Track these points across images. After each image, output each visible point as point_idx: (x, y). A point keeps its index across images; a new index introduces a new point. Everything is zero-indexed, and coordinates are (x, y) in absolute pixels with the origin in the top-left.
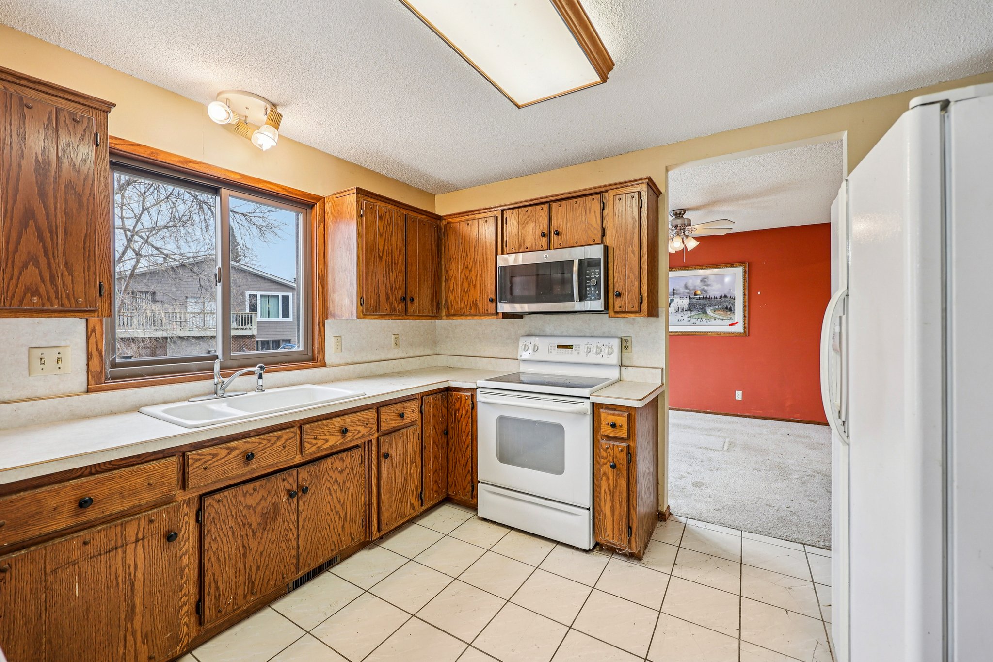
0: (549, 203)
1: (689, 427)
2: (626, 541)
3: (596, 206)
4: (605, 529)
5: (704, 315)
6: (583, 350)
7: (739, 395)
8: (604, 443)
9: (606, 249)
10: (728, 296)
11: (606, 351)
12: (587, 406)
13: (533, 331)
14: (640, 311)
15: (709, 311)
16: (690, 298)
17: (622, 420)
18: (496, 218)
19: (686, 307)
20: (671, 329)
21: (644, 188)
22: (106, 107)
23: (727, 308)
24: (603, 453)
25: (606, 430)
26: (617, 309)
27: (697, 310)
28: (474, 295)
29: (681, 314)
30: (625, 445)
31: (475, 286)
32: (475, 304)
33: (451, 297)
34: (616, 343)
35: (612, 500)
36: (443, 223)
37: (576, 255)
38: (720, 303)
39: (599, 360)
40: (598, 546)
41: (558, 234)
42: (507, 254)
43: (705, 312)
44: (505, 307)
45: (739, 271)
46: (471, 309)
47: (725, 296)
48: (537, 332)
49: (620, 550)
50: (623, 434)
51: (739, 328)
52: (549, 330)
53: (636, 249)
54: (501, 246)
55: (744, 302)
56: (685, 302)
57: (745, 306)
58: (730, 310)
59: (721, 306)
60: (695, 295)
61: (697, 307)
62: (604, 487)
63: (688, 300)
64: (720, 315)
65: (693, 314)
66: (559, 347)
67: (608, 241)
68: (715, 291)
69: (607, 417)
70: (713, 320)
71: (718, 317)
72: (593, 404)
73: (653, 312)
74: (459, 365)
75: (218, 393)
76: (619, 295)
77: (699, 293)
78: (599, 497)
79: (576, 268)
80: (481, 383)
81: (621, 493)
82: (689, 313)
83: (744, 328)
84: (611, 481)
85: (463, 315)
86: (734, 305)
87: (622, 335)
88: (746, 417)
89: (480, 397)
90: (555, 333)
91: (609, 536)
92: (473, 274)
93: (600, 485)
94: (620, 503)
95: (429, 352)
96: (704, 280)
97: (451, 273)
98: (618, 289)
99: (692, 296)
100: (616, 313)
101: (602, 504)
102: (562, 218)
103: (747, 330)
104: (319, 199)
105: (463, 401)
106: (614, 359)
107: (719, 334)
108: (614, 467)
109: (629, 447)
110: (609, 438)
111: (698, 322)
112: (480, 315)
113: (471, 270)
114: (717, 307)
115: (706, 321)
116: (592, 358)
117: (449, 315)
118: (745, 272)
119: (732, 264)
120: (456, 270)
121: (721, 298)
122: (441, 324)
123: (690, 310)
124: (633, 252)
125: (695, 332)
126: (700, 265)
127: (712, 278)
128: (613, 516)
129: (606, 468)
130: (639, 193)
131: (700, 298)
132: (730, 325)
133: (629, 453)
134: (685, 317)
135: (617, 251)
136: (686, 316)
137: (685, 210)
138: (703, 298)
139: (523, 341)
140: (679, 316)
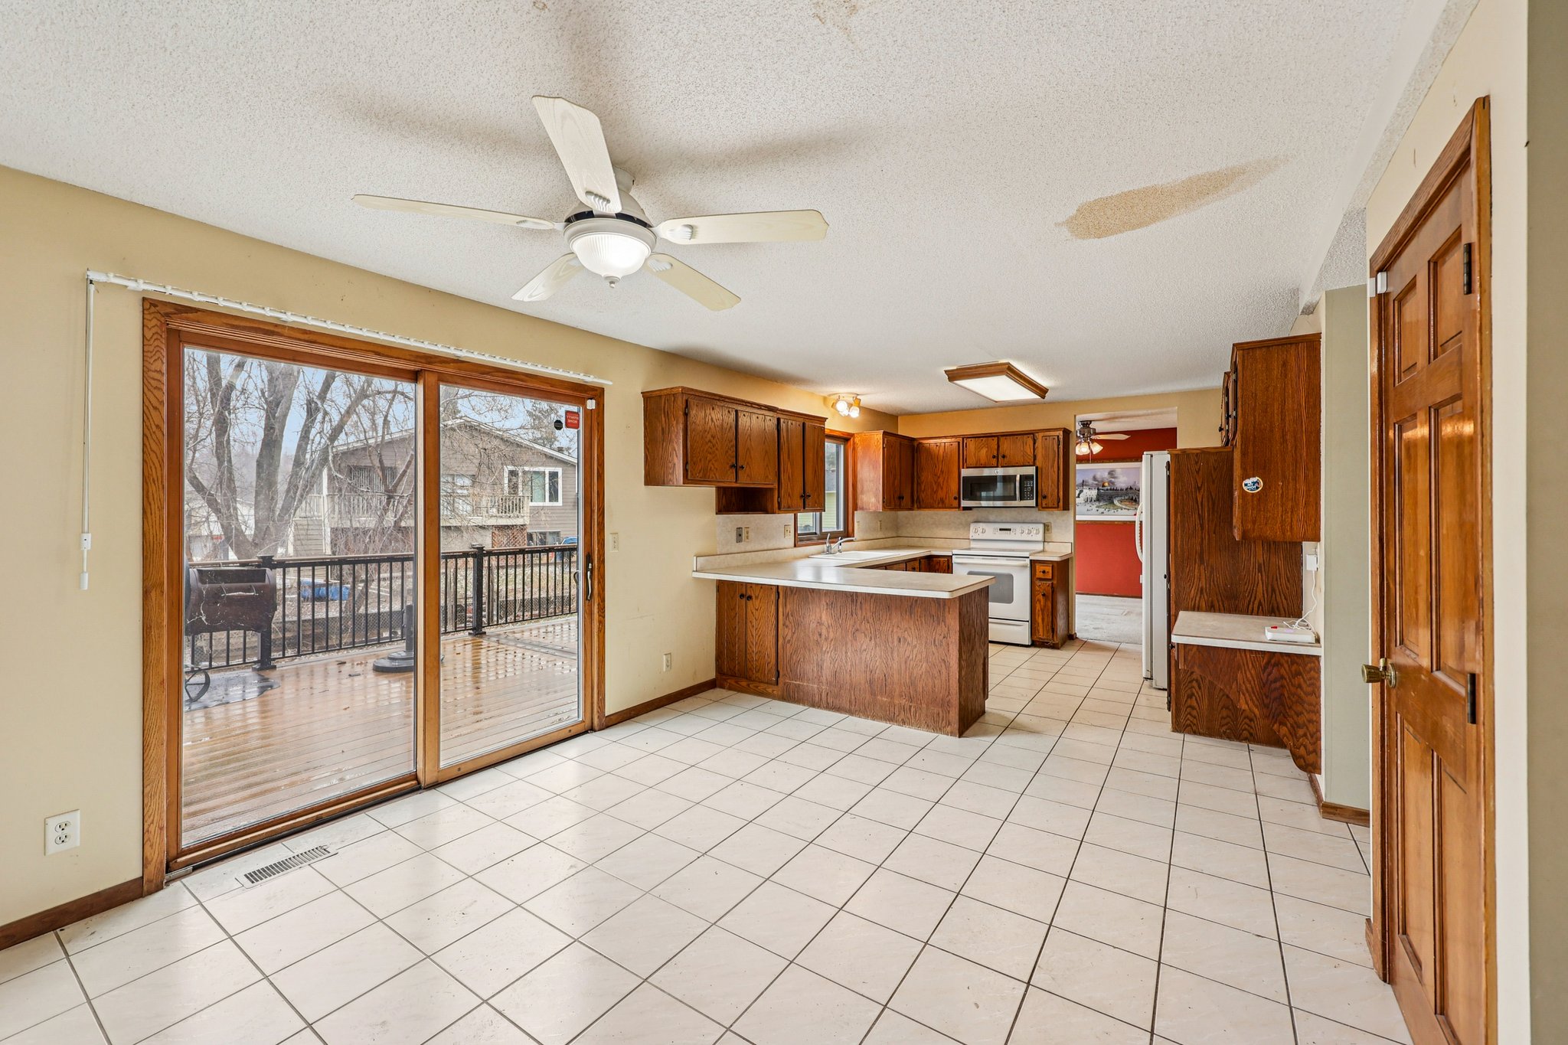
0: (998, 436)
2: (1051, 637)
3: (1030, 441)
4: (1039, 632)
5: (1112, 505)
6: (1019, 531)
8: (1038, 583)
9: (1037, 468)
10: (1134, 488)
11: (1035, 532)
12: (1028, 561)
13: (980, 519)
14: (1058, 507)
15: (1116, 502)
16: (1098, 489)
17: (1049, 569)
18: (959, 443)
19: (1094, 497)
20: (1078, 518)
21: (1061, 433)
22: (824, 419)
23: (1132, 499)
24: (1037, 588)
25: (1039, 575)
26: (1044, 506)
27: (1105, 500)
28: (941, 494)
29: (1090, 504)
30: (1050, 582)
31: (942, 488)
32: (942, 501)
33: (923, 495)
34: (1041, 527)
35: (1043, 614)
36: (916, 444)
37: (1018, 472)
38: (1126, 494)
39: (1029, 538)
40: (1034, 644)
41: (1004, 457)
42: (967, 468)
43: (1113, 503)
44: (965, 503)
46: (939, 503)
47: (1131, 488)
48: (983, 520)
49: (1047, 643)
50: (1050, 577)
52: (992, 518)
53: (1056, 470)
54: (964, 463)
56: (1094, 493)
58: (1135, 501)
59: (1126, 498)
60: (1103, 486)
61: (1105, 497)
62: (1038, 607)
63: (1096, 491)
64: (1126, 505)
65: (1101, 504)
66: (1000, 530)
67: (1038, 463)
68: (1121, 483)
69: (1039, 568)
70: (1119, 510)
71: (1124, 507)
72: (1031, 560)
73: (1066, 508)
74: (919, 544)
75: (828, 552)
76: (1045, 497)
77: (1106, 484)
78: (1035, 614)
79: (1018, 478)
80: (955, 552)
81: (1048, 610)
82: (1097, 503)
84: (1042, 603)
85: (931, 507)
86: (1138, 496)
87: (1045, 522)
89: (955, 560)
90: (997, 520)
91: (1042, 634)
92: (941, 480)
93: (1035, 609)
94: (1048, 615)
95: (895, 535)
96: (1111, 473)
97: (923, 478)
98: (1045, 493)
99: (1101, 488)
100: (1043, 508)
101: (1037, 617)
102: (1006, 446)
104: (852, 435)
105: (942, 564)
106: (1040, 537)
108: (1044, 595)
109: (1052, 583)
110: (1041, 579)
111: (1106, 512)
112: (946, 508)
113: (939, 477)
114: (1123, 498)
115: (1113, 511)
116: (1025, 537)
117: (919, 508)
120: (926, 477)
121: (1127, 489)
122: (915, 512)
123: (1098, 500)
124: (1054, 471)
125: (1103, 521)
126: (1107, 459)
127: (1118, 471)
128: (1043, 623)
129: (1040, 597)
130: (1058, 436)
131: (1107, 490)
133: (1052, 587)
134: (1094, 507)
135: (1044, 470)
137: (1091, 421)
138: (1111, 489)
139: (973, 526)
140: (1088, 506)
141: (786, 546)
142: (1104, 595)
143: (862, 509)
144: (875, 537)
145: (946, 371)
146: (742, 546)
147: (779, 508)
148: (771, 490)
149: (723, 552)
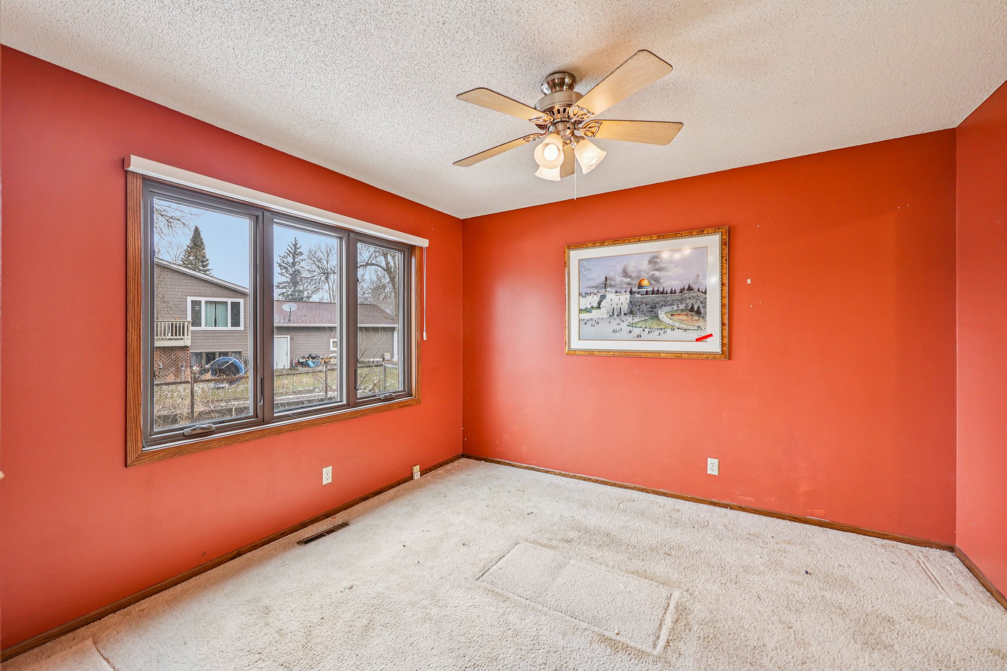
5: (655, 321)
7: (713, 466)
10: (695, 287)
15: (662, 315)
16: (631, 292)
19: (625, 308)
23: (692, 310)
27: (642, 313)
29: (618, 321)
38: (681, 301)
43: (656, 317)
45: (712, 242)
47: (690, 289)
51: (713, 346)
55: (722, 297)
56: (624, 299)
57: (723, 306)
58: (698, 312)
59: (682, 307)
60: (640, 286)
61: (644, 307)
63: (628, 296)
64: (681, 321)
65: (636, 320)
70: (669, 331)
71: (678, 325)
77: (645, 283)
82: (630, 319)
83: (723, 345)
86: (704, 303)
88: (726, 506)
99: (635, 289)
103: (726, 349)
107: (678, 357)
111: (645, 335)
114: (675, 307)
115: (657, 332)
118: (723, 243)
119: (701, 231)
121: (682, 291)
123: (631, 312)
125: (642, 352)
126: (646, 235)
131: (647, 293)
132: (698, 340)
134: (624, 326)
136: (626, 323)
138: (653, 292)
140: (615, 322)
142: (642, 490)
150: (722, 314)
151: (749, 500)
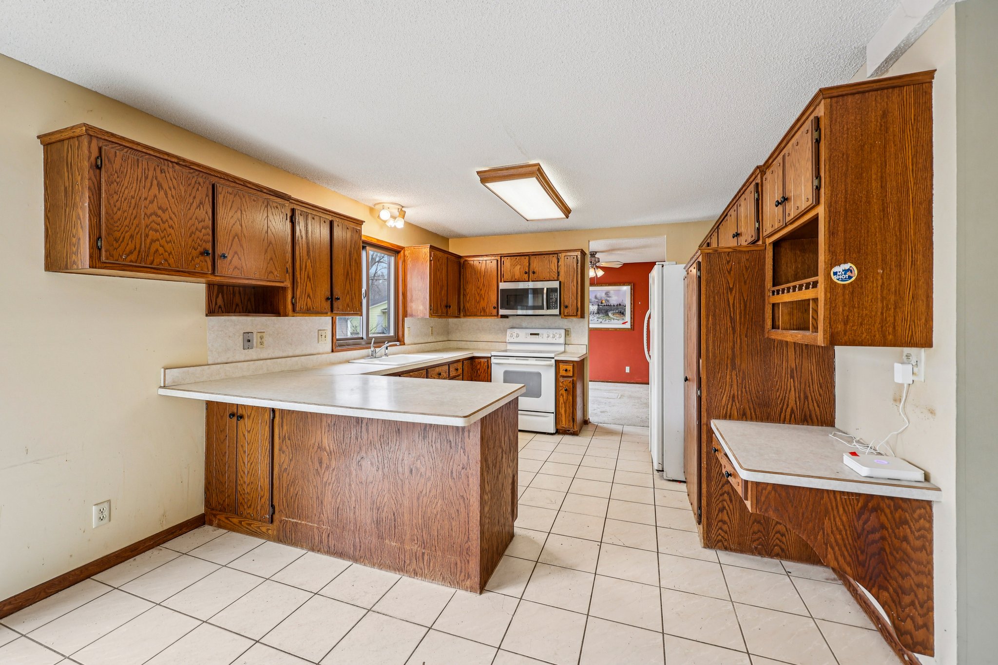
0: (529, 255)
1: (598, 389)
2: (572, 425)
3: (555, 260)
4: (562, 422)
5: (607, 317)
6: (545, 336)
7: (628, 370)
8: (561, 379)
9: (560, 282)
10: (622, 304)
11: (558, 336)
12: (553, 361)
13: (515, 326)
14: (577, 315)
15: (610, 314)
16: (598, 305)
17: (570, 368)
18: (497, 260)
19: (596, 311)
20: (591, 326)
21: (579, 254)
22: (360, 223)
23: (621, 312)
24: (561, 384)
25: (562, 373)
26: (566, 314)
27: (602, 313)
28: (483, 304)
29: (593, 316)
30: (571, 379)
31: (484, 299)
32: (484, 310)
33: (468, 305)
34: (563, 332)
35: (565, 407)
36: (462, 261)
37: (545, 285)
38: (617, 309)
39: (554, 341)
40: (558, 432)
41: (534, 273)
42: (505, 282)
43: (608, 315)
44: (502, 312)
45: (626, 289)
46: (481, 313)
47: (620, 305)
48: (517, 326)
49: (569, 431)
50: (571, 374)
51: (628, 326)
52: (524, 325)
53: (575, 284)
54: (501, 277)
55: (631, 308)
56: (596, 308)
57: (631, 311)
58: (623, 314)
59: (617, 311)
60: (602, 303)
61: (603, 311)
62: (561, 401)
63: (597, 306)
64: (617, 317)
65: (600, 316)
66: (531, 334)
67: (561, 279)
68: (614, 300)
69: (562, 367)
70: (612, 320)
71: (616, 318)
72: (556, 360)
73: (582, 316)
74: (466, 347)
75: (373, 356)
76: (566, 307)
77: (604, 302)
78: (559, 407)
79: (545, 291)
80: (494, 353)
81: (569, 403)
82: (597, 315)
83: (631, 325)
84: (565, 397)
85: (475, 315)
86: (625, 310)
87: (566, 328)
88: (632, 383)
89: (493, 360)
90: (528, 327)
91: (564, 424)
92: (483, 292)
93: (559, 401)
94: (569, 407)
95: (445, 339)
96: (607, 294)
97: (468, 291)
98: (566, 304)
99: (600, 304)
100: (565, 316)
101: (560, 409)
102: (536, 264)
103: (632, 327)
104: (403, 248)
105: (482, 364)
106: (562, 341)
107: (616, 329)
108: (566, 390)
109: (573, 380)
110: (564, 377)
111: (603, 321)
112: (487, 316)
113: (481, 290)
114: (615, 312)
115: (608, 321)
116: (550, 340)
117: (465, 316)
118: (631, 289)
119: (624, 284)
120: (471, 289)
121: (617, 305)
122: (463, 320)
123: (598, 313)
124: (574, 285)
125: (602, 328)
126: (604, 284)
127: (612, 292)
128: (565, 414)
129: (563, 392)
130: (577, 256)
131: (604, 306)
132: (623, 324)
133: (573, 383)
134: (595, 318)
135: (566, 284)
136: (596, 317)
137: (596, 252)
138: (607, 305)
139: (509, 332)
141: (321, 351)
142: (602, 382)
143: (412, 315)
144: (424, 342)
145: (478, 173)
146: (252, 353)
147: (294, 310)
148: (284, 289)
149: (219, 361)
150: (631, 314)
151: (640, 380)
